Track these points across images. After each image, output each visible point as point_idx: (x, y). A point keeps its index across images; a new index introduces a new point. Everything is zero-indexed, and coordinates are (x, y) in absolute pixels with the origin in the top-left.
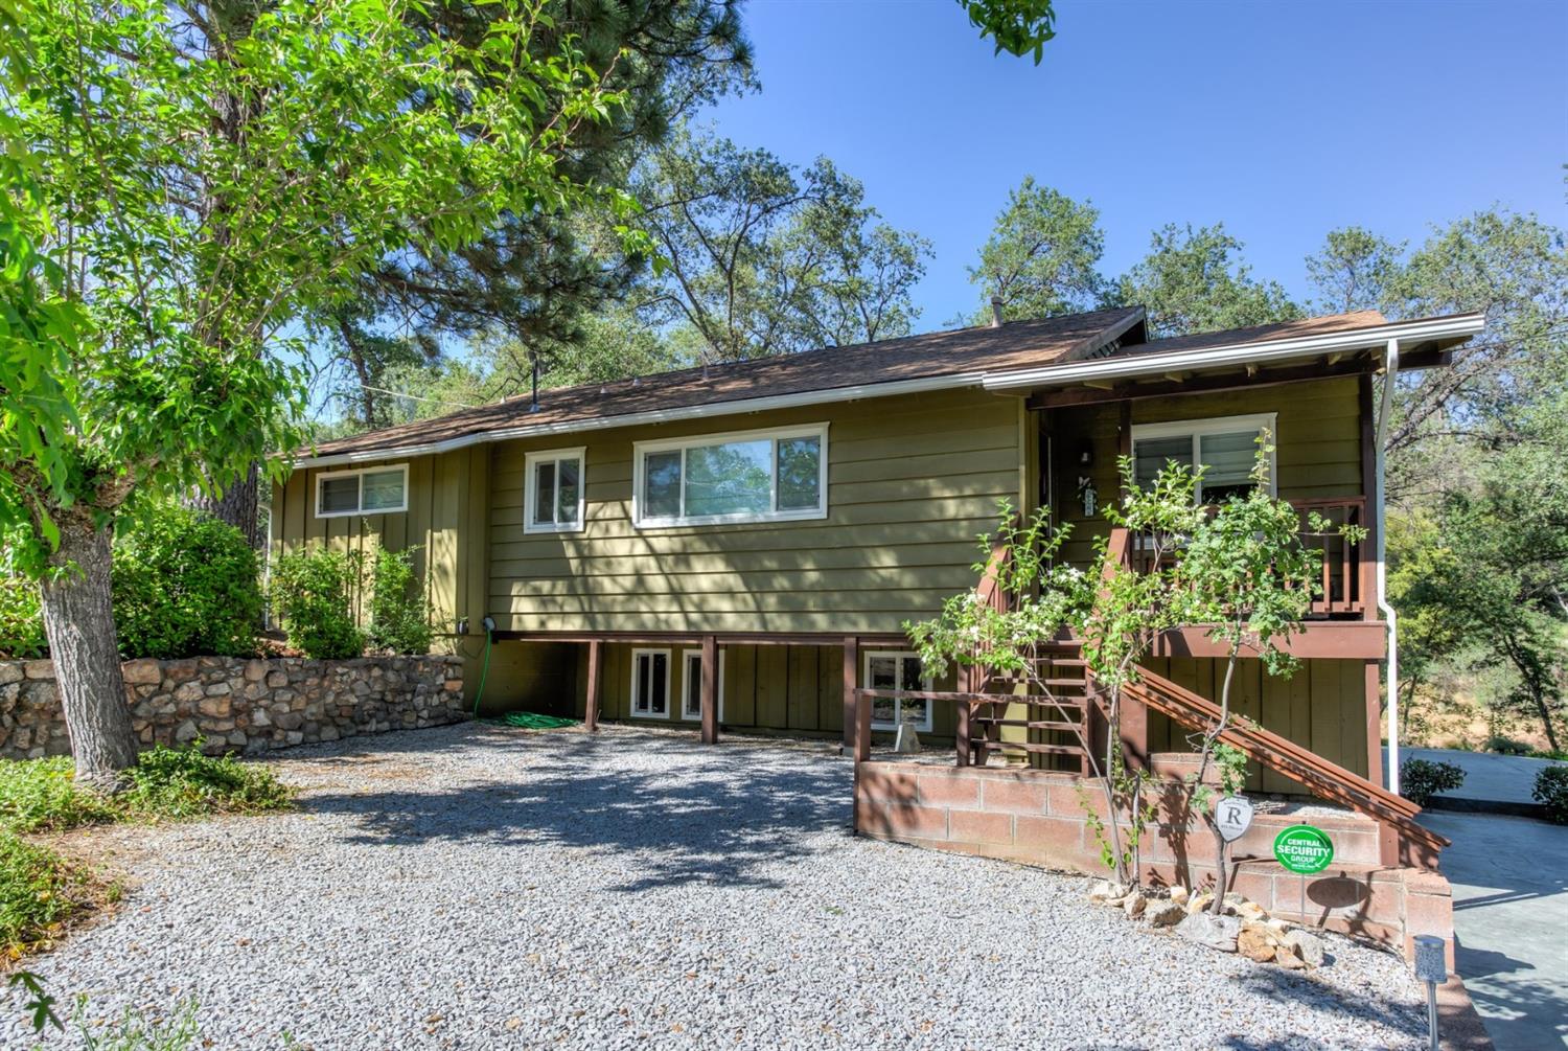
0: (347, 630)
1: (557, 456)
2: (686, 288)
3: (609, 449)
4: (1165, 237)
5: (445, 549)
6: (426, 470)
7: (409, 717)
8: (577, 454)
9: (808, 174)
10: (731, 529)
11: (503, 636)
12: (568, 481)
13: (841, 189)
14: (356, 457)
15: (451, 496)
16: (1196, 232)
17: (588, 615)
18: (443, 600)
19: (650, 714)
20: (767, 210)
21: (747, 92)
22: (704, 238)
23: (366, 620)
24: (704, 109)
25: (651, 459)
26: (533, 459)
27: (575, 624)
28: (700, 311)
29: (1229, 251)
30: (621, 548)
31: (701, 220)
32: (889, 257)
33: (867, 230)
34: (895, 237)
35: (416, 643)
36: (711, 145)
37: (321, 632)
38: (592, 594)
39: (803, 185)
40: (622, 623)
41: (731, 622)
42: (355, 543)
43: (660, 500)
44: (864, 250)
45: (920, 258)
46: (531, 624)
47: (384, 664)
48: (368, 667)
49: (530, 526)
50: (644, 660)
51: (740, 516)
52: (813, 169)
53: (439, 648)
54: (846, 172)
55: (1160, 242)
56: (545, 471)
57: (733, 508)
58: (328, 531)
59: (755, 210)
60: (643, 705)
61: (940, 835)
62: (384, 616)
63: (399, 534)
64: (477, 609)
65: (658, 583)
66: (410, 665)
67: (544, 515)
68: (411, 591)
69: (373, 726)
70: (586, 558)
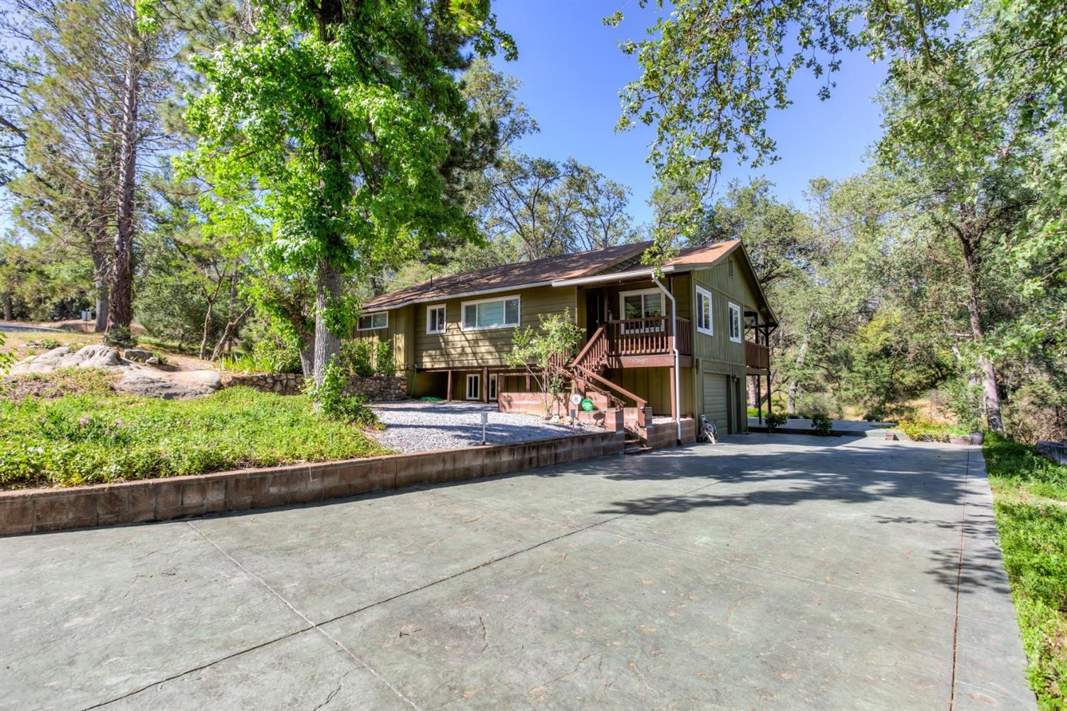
0: (369, 368)
1: (437, 307)
2: (514, 217)
3: (454, 304)
4: (734, 184)
5: (400, 341)
6: (394, 314)
7: (389, 397)
8: (444, 306)
9: (564, 165)
10: (491, 331)
11: (421, 370)
12: (441, 314)
13: (580, 171)
14: (370, 310)
15: (402, 323)
16: (753, 179)
17: (447, 362)
18: (400, 359)
19: (473, 398)
20: (547, 181)
21: (534, 132)
22: (520, 196)
23: (374, 365)
24: (516, 140)
25: (467, 308)
26: (429, 308)
27: (443, 365)
28: (520, 227)
29: (770, 187)
30: (457, 338)
31: (518, 187)
32: (612, 195)
33: (600, 183)
34: (615, 185)
35: (391, 372)
36: (519, 157)
37: (361, 368)
38: (448, 355)
39: (562, 170)
40: (457, 364)
41: (491, 362)
42: (370, 339)
43: (470, 321)
44: (600, 192)
45: (627, 196)
46: (429, 365)
47: (380, 379)
48: (376, 379)
49: (429, 332)
50: (471, 379)
51: (494, 327)
52: (567, 163)
53: (398, 374)
54: (582, 164)
55: (731, 186)
56: (434, 312)
57: (492, 324)
58: (361, 335)
59: (543, 181)
60: (470, 395)
61: (517, 410)
62: (381, 364)
63: (385, 336)
64: (411, 361)
65: (468, 350)
66: (389, 379)
67: (433, 328)
68: (389, 355)
69: (377, 399)
70: (447, 343)
